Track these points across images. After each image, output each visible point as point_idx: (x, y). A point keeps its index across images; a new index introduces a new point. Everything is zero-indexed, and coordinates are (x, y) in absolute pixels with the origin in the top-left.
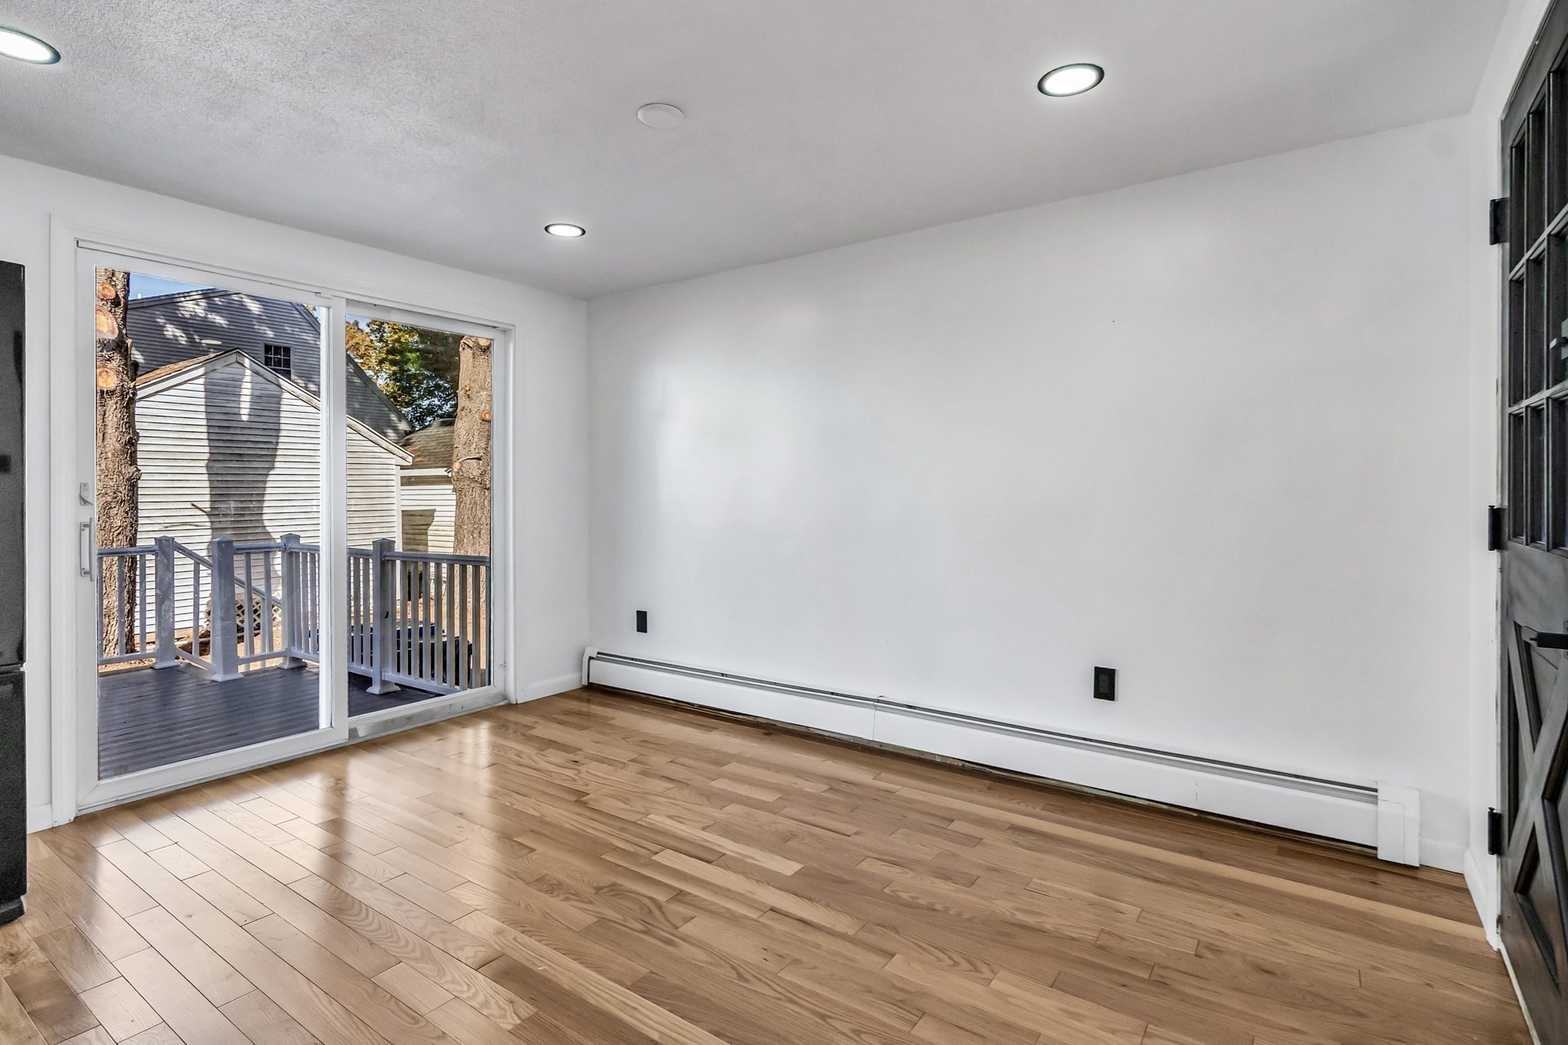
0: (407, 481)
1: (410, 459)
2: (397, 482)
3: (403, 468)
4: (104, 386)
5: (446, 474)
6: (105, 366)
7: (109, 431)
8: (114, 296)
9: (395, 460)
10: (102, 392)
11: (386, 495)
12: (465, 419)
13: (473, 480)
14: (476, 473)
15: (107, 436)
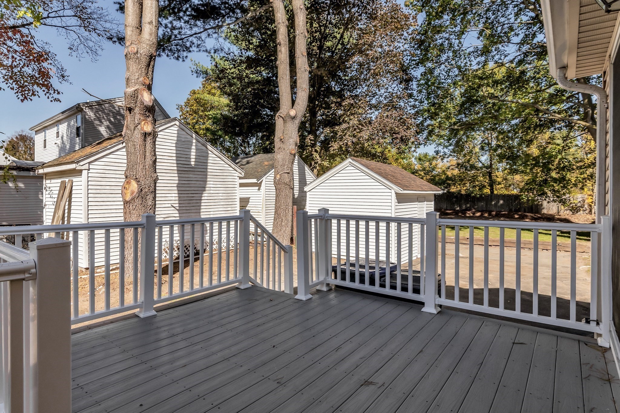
0: (241, 185)
1: (243, 174)
2: (238, 186)
3: (240, 178)
4: (146, 130)
5: (257, 182)
6: (146, 120)
7: (147, 154)
8: (148, 84)
9: (237, 174)
10: (146, 133)
11: (234, 192)
12: (281, 153)
13: (286, 184)
14: (288, 180)
15: (146, 157)
